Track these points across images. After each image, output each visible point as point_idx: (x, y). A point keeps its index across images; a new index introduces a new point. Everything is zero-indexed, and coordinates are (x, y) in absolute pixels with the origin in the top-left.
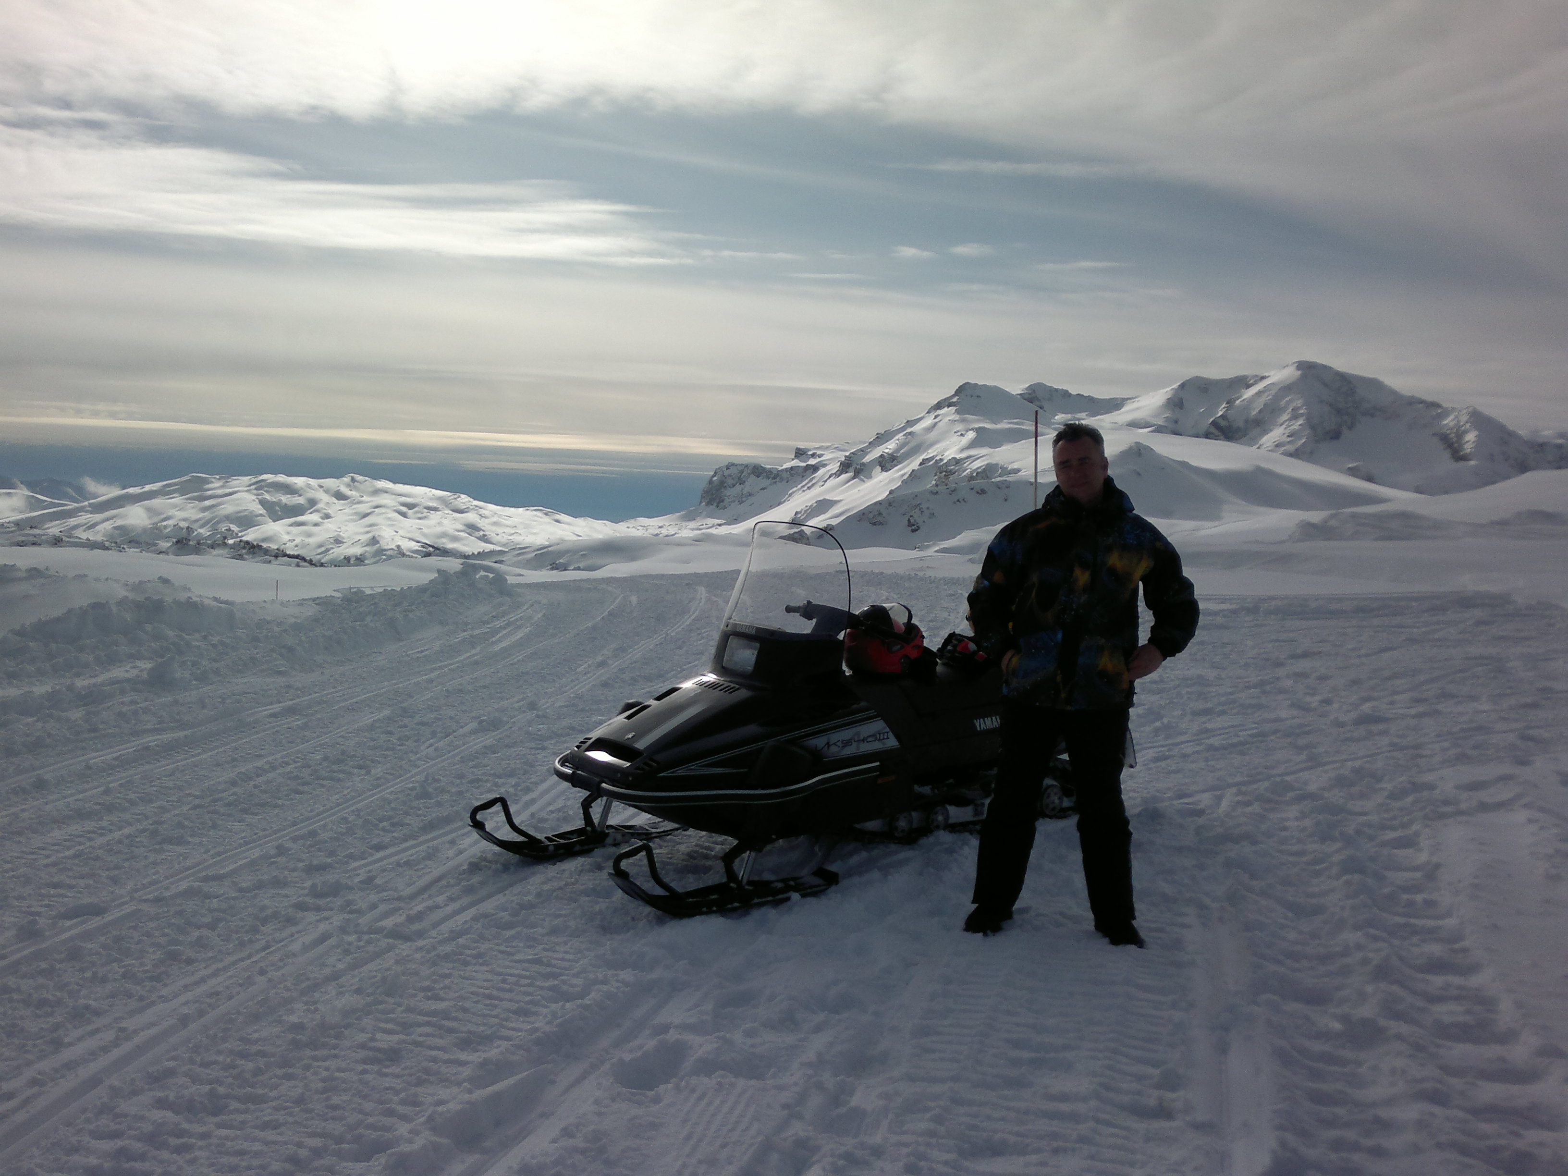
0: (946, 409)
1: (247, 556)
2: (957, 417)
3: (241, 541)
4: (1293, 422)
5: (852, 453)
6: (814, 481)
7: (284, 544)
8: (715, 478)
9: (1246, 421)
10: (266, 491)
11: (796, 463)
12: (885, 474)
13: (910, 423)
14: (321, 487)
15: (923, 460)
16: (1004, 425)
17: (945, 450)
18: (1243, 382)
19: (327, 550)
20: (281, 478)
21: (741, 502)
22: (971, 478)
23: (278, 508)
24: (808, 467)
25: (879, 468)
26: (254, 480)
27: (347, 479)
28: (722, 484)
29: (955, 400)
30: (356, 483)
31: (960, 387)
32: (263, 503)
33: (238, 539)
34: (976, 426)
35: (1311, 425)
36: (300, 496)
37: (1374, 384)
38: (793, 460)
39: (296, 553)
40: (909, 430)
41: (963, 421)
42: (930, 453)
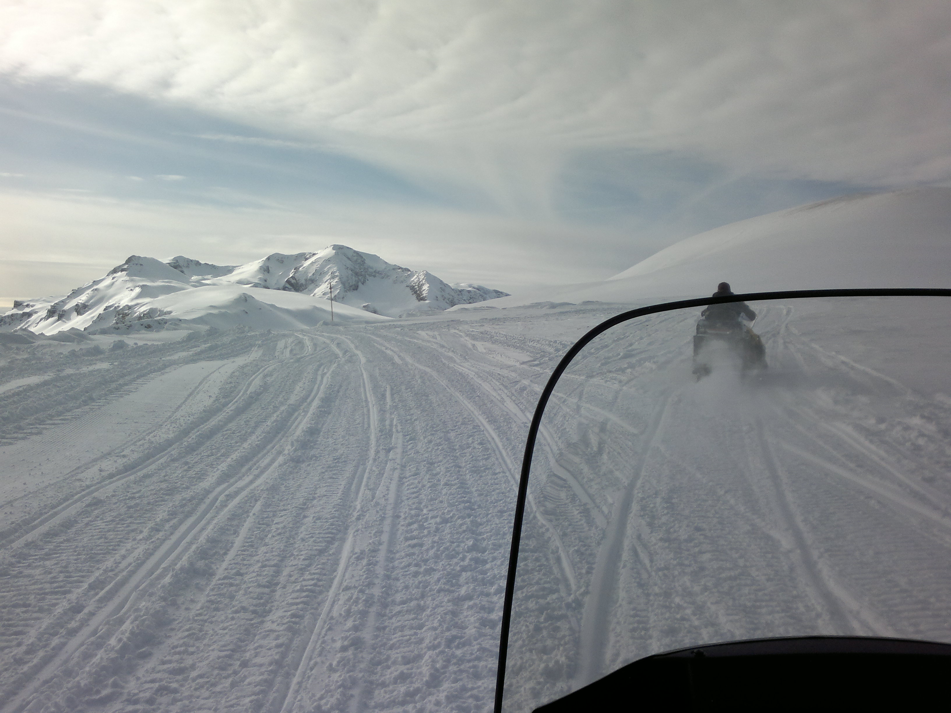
0: (120, 273)
2: (127, 278)
4: (332, 280)
5: (56, 304)
6: (29, 324)
9: (306, 280)
11: (15, 311)
12: (80, 317)
13: (95, 283)
15: (106, 307)
16: (159, 283)
17: (120, 300)
18: (303, 257)
22: (140, 318)
24: (24, 314)
25: (75, 313)
29: (126, 267)
31: (129, 258)
34: (141, 284)
35: (342, 282)
37: (375, 258)
38: (13, 309)
40: (95, 287)
41: (132, 280)
42: (111, 302)
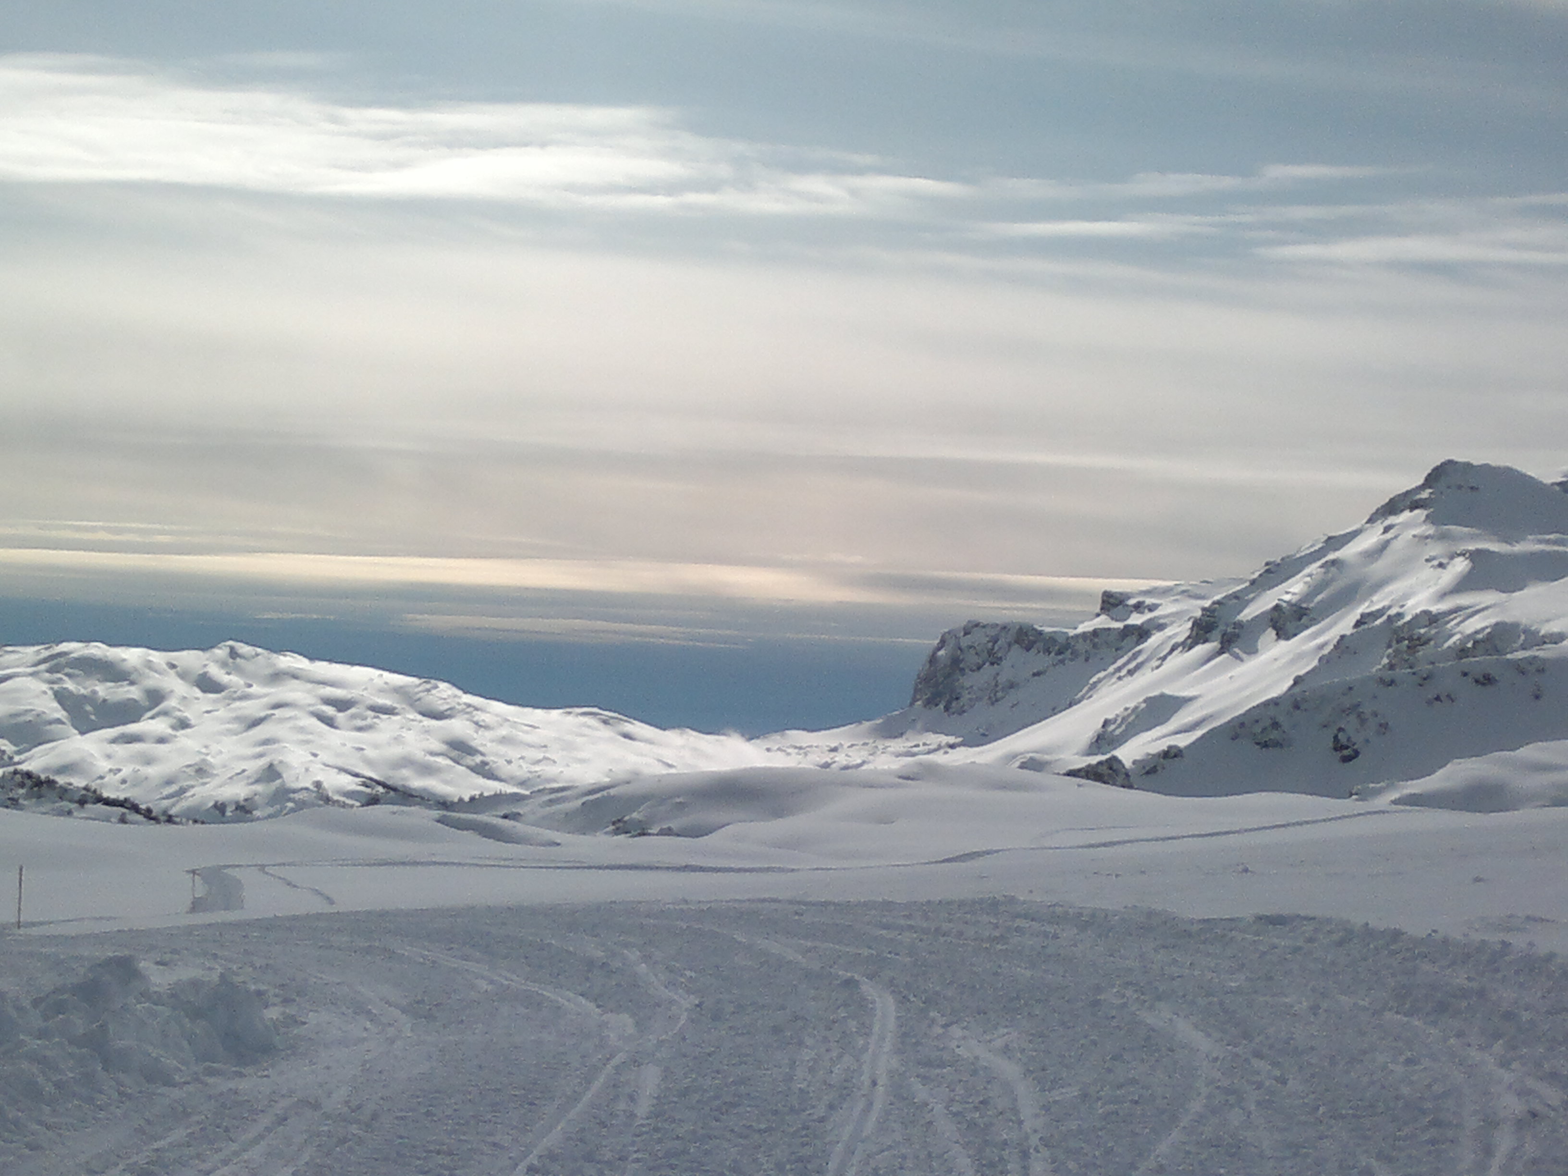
0: (1406, 515)
1: (26, 803)
2: (1430, 530)
3: (15, 772)
5: (1218, 602)
6: (1140, 659)
7: (101, 778)
8: (941, 653)
10: (69, 675)
11: (1103, 622)
12: (1284, 645)
13: (1334, 542)
14: (173, 666)
15: (1363, 615)
16: (1529, 546)
17: (1406, 596)
19: (183, 791)
20: (98, 650)
21: (994, 701)
22: (1462, 652)
23: (88, 708)
24: (1128, 631)
25: (1271, 633)
26: (45, 654)
27: (221, 652)
28: (956, 662)
29: (1425, 494)
30: (238, 660)
31: (1436, 469)
32: (61, 697)
33: (11, 769)
34: (1472, 547)
36: (132, 683)
38: (1098, 615)
39: (122, 797)
40: (1331, 556)
41: (1442, 537)
42: (1378, 602)
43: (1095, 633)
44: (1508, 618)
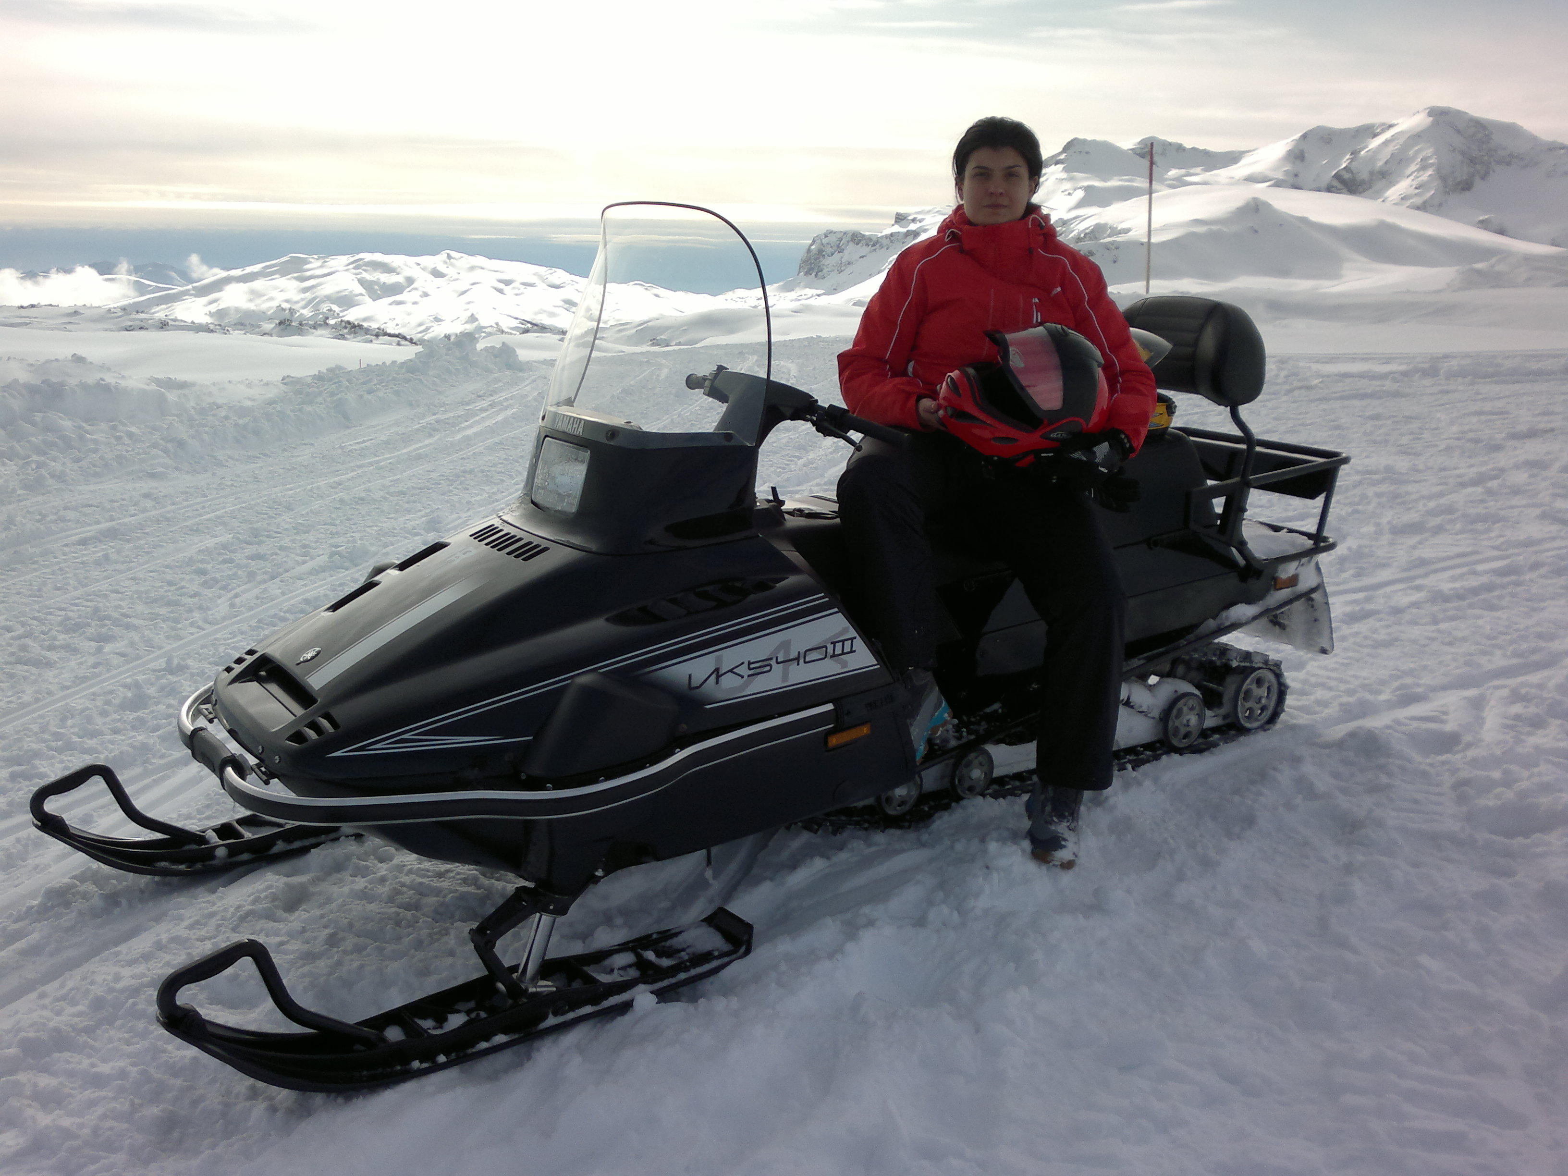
0: (1053, 167)
1: (349, 336)
2: (1064, 175)
3: (342, 321)
4: (1421, 173)
7: (385, 323)
8: (813, 247)
9: (1372, 173)
10: (365, 270)
11: (897, 229)
14: (418, 264)
16: (1114, 183)
18: (1370, 131)
19: (427, 329)
20: (378, 257)
21: (840, 272)
22: (1078, 239)
23: (376, 287)
24: (909, 233)
26: (352, 259)
27: (443, 256)
28: (820, 253)
29: (1062, 157)
30: (452, 260)
31: (1069, 143)
32: (362, 282)
33: (339, 320)
34: (1086, 184)
35: (1442, 177)
36: (398, 274)
37: (1512, 130)
38: (893, 225)
39: (397, 333)
41: (1071, 179)
43: (892, 235)
44: (1102, 222)
